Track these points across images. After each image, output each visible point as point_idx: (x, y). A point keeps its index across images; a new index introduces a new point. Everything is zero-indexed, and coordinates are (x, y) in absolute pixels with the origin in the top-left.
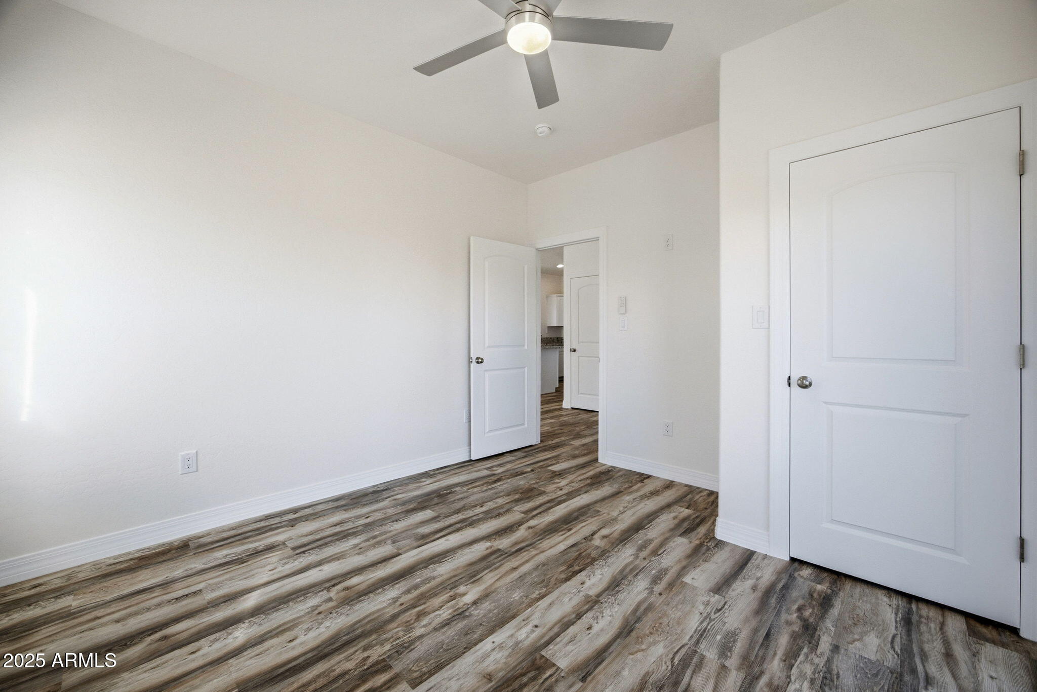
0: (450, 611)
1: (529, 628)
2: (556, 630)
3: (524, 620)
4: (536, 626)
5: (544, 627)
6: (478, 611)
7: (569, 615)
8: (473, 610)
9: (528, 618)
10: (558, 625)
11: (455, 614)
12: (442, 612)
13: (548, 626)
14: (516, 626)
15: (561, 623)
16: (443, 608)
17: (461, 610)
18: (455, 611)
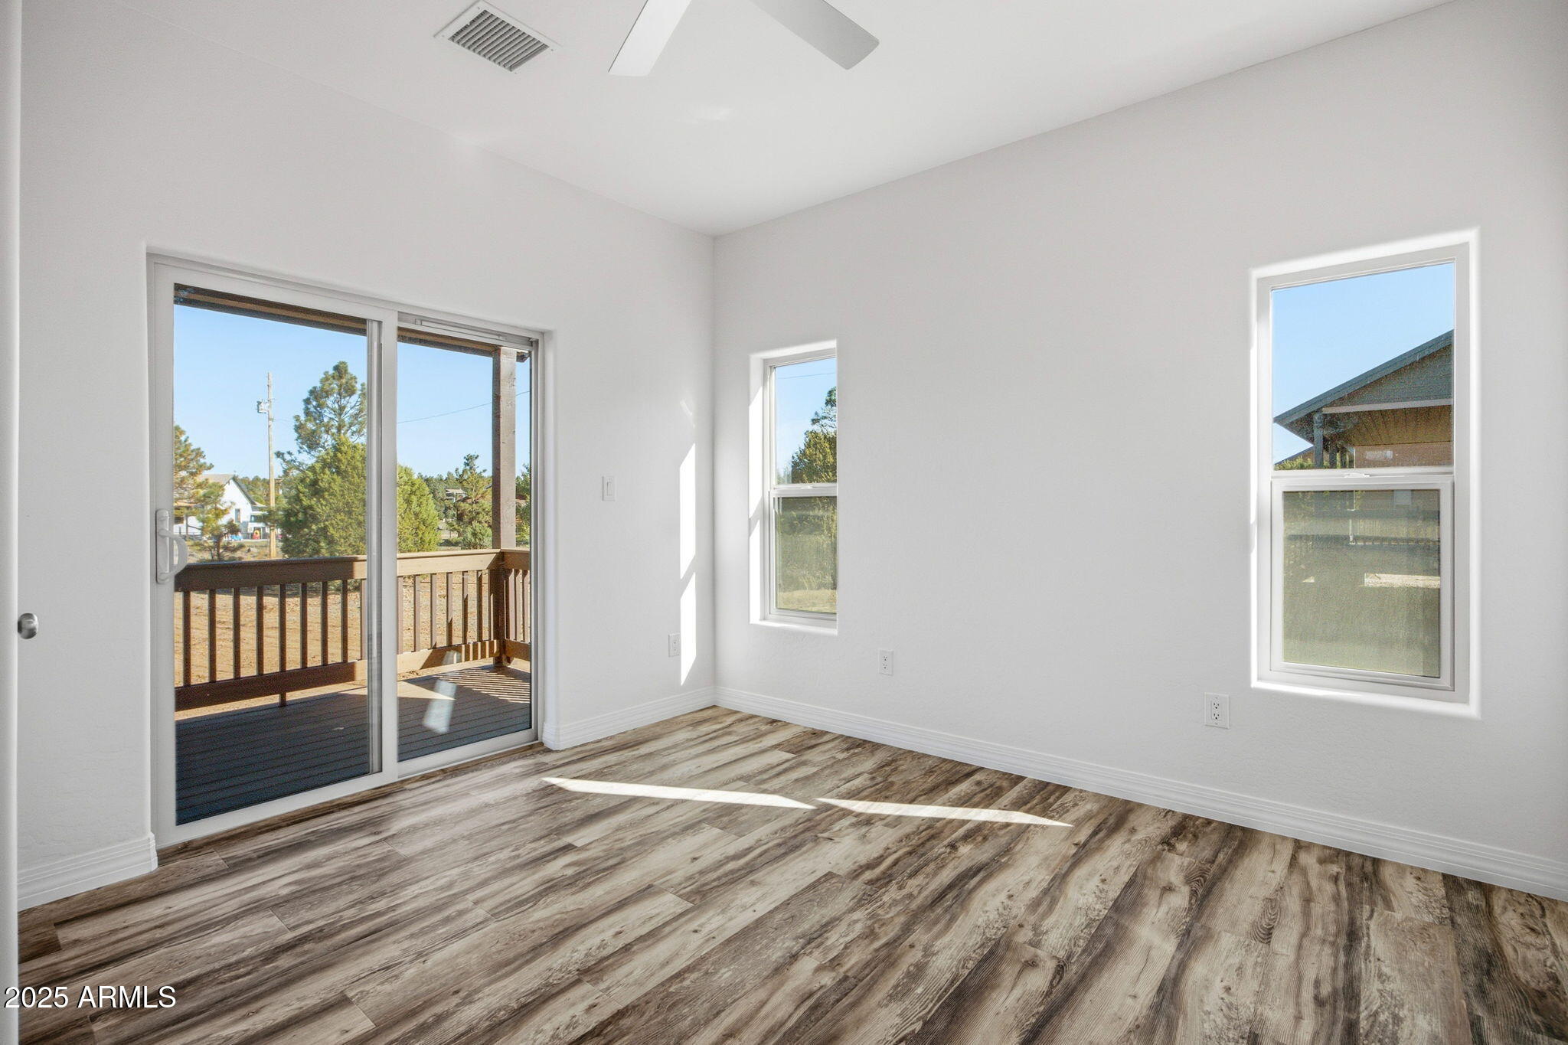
0: (829, 943)
1: (705, 931)
2: (667, 929)
3: (714, 938)
4: (696, 931)
5: (684, 931)
6: (785, 946)
7: (642, 950)
8: (794, 946)
9: (708, 940)
10: (662, 935)
11: (819, 940)
12: (841, 940)
13: (679, 932)
14: (725, 930)
15: (659, 937)
16: (842, 946)
17: (813, 944)
18: (822, 943)
